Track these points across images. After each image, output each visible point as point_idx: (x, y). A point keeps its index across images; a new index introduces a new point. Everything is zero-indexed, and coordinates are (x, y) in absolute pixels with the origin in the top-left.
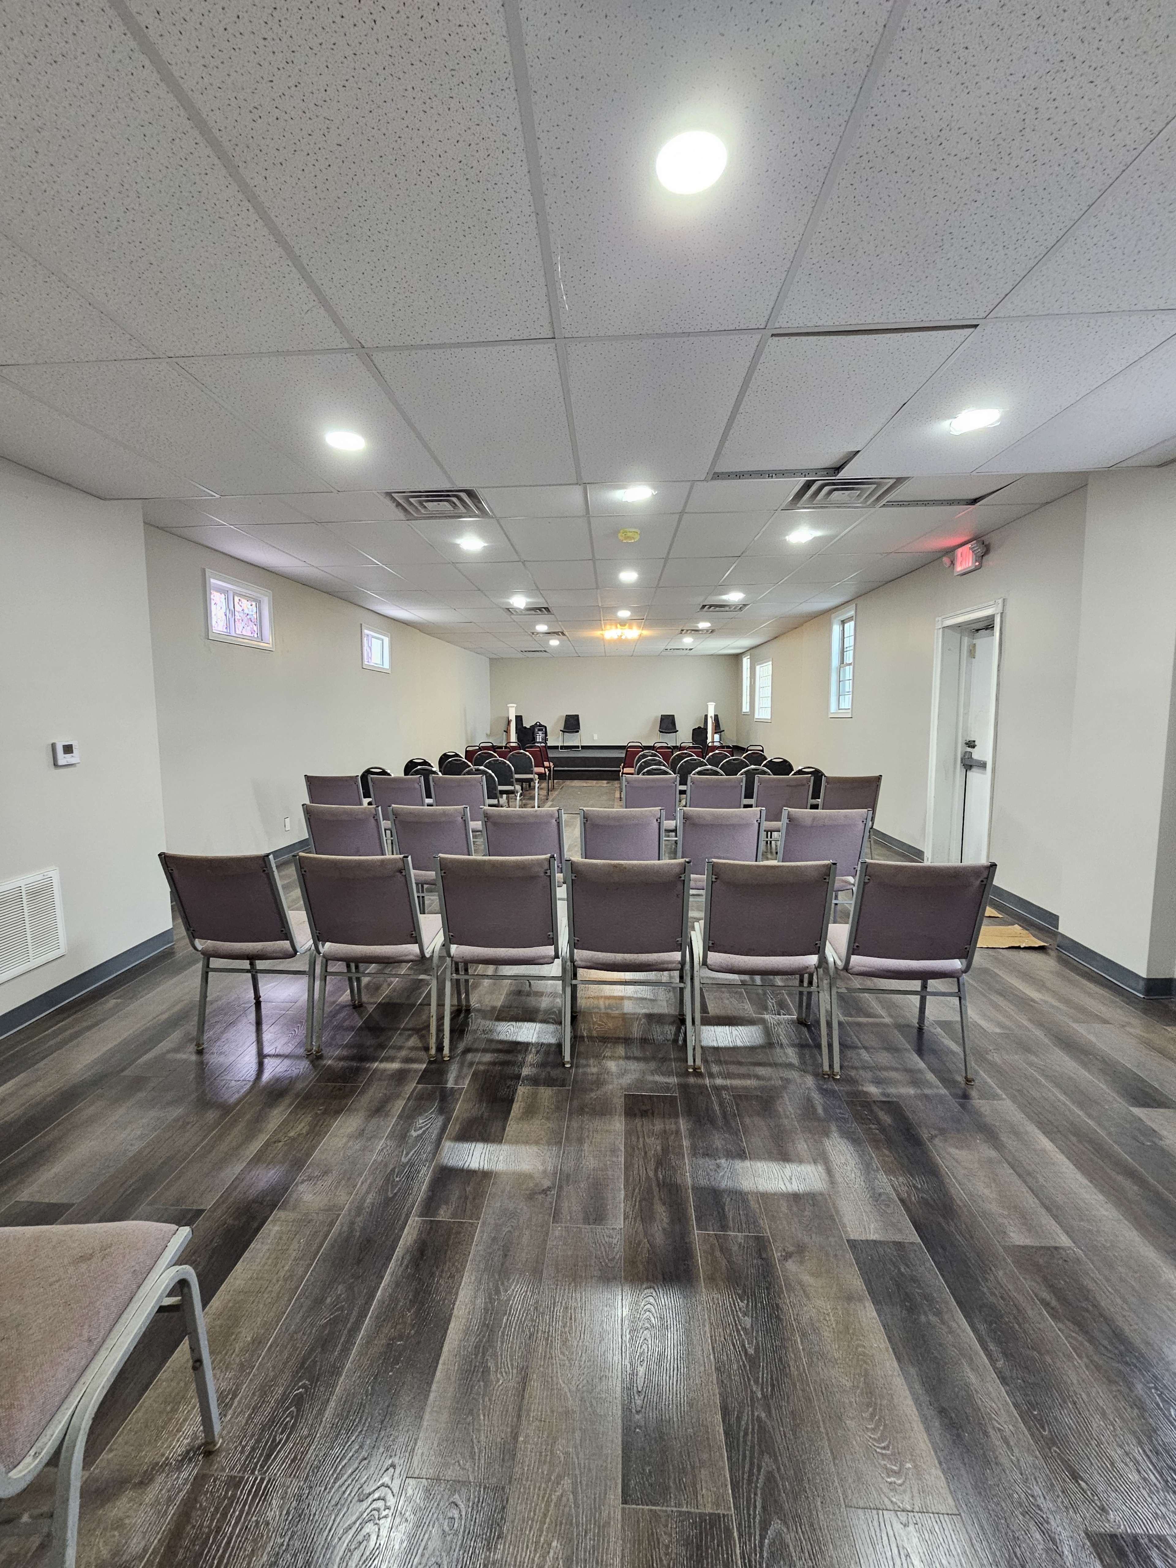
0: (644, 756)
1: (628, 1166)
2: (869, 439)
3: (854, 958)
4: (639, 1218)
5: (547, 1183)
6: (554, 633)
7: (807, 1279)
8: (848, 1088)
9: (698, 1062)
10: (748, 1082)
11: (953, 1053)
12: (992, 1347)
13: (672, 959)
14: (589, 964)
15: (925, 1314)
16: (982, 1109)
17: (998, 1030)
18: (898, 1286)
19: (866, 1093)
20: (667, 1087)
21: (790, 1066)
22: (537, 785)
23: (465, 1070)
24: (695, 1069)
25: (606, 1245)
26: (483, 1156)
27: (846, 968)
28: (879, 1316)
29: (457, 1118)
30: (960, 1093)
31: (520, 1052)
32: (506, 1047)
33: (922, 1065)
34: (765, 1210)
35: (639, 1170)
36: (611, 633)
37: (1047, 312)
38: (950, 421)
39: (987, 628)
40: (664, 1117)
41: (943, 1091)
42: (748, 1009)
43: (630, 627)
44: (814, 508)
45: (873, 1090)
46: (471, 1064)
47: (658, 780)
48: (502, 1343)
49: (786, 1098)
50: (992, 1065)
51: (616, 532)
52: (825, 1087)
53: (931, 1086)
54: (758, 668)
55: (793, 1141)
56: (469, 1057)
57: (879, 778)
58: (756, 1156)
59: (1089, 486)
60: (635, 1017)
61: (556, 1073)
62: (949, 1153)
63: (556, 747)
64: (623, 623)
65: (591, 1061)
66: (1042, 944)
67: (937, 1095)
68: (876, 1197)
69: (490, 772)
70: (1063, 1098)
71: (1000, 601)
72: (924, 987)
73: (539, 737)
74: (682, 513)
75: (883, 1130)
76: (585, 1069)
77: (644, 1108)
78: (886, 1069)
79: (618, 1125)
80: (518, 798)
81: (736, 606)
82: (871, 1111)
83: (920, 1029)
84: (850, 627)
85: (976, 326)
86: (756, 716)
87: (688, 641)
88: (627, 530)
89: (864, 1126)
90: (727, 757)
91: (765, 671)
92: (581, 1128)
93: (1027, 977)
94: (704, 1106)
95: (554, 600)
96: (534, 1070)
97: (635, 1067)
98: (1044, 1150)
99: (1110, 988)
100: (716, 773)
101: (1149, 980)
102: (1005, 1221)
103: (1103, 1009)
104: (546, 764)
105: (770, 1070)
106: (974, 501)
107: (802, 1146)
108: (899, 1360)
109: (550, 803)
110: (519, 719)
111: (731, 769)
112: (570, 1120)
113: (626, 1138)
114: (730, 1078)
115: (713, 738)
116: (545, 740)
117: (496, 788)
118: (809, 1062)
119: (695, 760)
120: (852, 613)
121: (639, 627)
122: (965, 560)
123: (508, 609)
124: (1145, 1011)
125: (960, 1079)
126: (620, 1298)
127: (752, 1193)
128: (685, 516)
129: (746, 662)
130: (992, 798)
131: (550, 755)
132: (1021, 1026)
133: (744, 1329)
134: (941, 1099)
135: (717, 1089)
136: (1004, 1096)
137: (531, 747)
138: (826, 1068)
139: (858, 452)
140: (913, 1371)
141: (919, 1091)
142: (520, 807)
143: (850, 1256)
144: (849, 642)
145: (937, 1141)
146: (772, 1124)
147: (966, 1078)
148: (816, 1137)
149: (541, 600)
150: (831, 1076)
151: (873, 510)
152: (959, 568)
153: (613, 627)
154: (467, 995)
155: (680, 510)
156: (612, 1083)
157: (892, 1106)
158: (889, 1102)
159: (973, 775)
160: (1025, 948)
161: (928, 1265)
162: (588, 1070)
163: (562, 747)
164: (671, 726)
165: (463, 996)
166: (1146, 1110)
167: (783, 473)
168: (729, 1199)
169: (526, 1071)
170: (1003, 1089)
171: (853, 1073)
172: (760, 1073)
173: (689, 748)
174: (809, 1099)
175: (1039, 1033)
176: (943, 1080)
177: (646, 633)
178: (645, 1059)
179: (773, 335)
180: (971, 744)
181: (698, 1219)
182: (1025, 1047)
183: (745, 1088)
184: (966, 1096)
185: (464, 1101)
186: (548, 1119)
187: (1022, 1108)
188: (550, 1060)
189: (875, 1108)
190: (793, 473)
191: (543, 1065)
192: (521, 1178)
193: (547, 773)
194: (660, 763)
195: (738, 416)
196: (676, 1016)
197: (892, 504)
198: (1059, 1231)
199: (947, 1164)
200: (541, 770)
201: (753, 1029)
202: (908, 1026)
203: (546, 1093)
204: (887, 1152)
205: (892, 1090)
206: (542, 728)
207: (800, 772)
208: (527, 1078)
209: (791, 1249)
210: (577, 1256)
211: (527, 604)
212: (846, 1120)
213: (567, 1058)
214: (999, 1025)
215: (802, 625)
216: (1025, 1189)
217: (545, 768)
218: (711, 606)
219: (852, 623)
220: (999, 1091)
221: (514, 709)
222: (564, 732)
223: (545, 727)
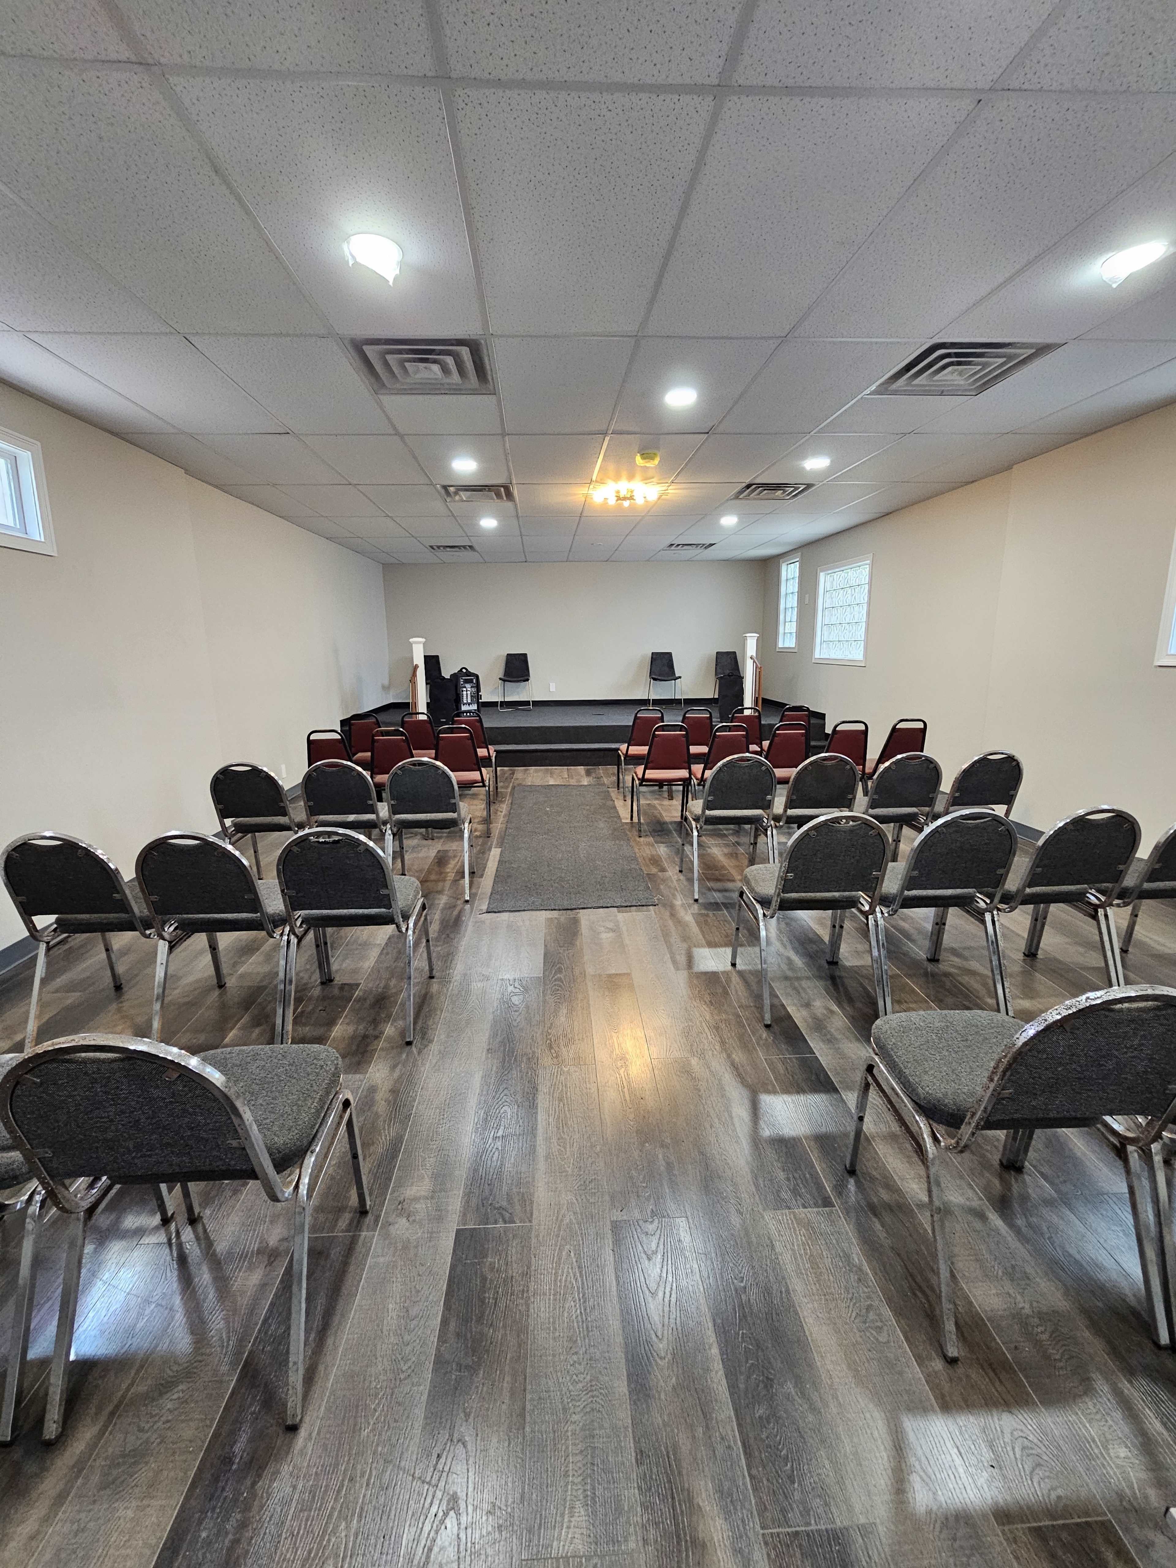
63: (495, 705)
73: (467, 692)
86: (820, 653)
110: (432, 663)
116: (477, 696)
129: (788, 568)
163: (503, 704)
164: (666, 669)
206: (473, 678)
221: (421, 646)
222: (504, 681)
223: (477, 677)
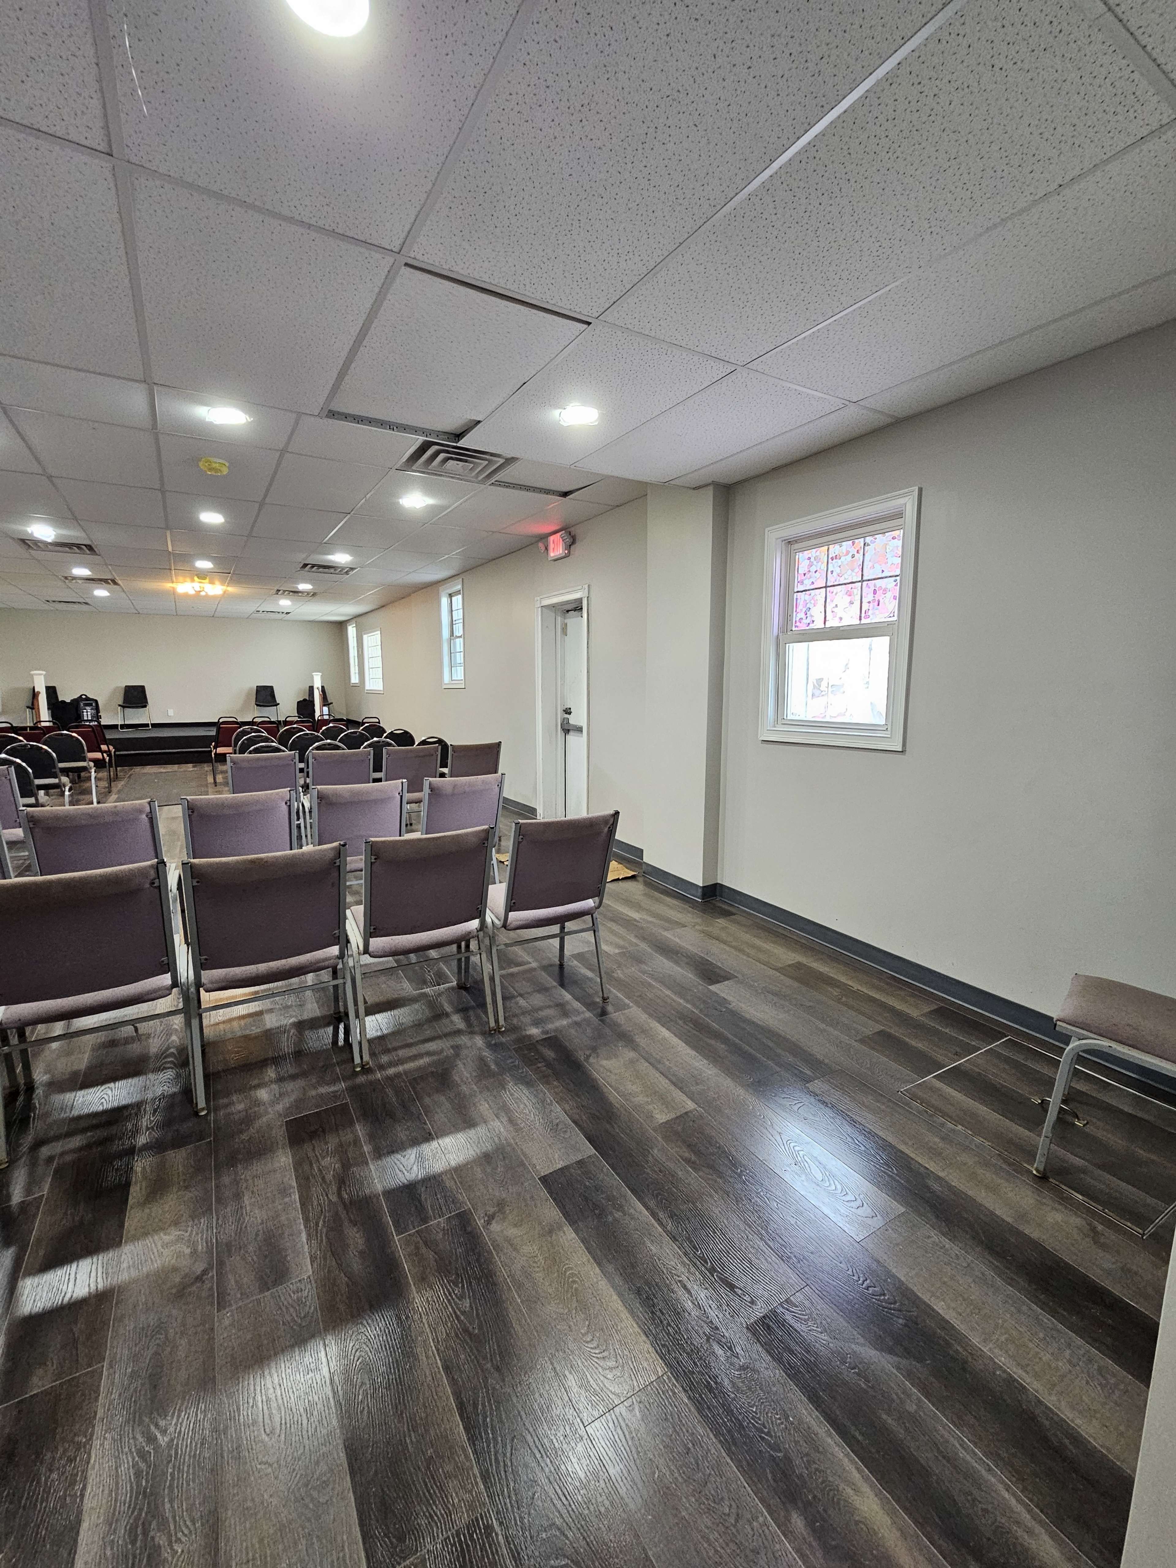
0: (245, 733)
1: (305, 1202)
2: (490, 410)
3: (512, 915)
4: (329, 1254)
5: (199, 1268)
6: (101, 580)
7: (512, 1232)
8: (514, 1036)
9: (366, 1057)
10: (421, 1062)
11: (590, 979)
12: (661, 1215)
13: (328, 955)
14: (220, 985)
15: (611, 1213)
16: (619, 1021)
17: (617, 951)
18: (586, 1199)
19: (530, 1036)
20: (335, 1096)
21: (459, 1032)
22: (93, 774)
23: (40, 1170)
24: (363, 1066)
25: (295, 1305)
26: (93, 1274)
27: (504, 926)
28: (577, 1235)
29: (38, 1241)
30: (599, 1010)
31: (128, 1118)
32: (104, 1119)
33: (568, 997)
34: (461, 1183)
35: (319, 1200)
36: (185, 587)
37: (641, 331)
38: (559, 411)
39: (575, 610)
40: (337, 1130)
41: (588, 1015)
42: (407, 988)
43: (212, 582)
44: (428, 473)
45: (534, 1031)
46: (50, 1159)
47: (272, 758)
48: (171, 1501)
49: (461, 1066)
50: (619, 981)
51: (196, 460)
52: (493, 1042)
53: (579, 1013)
54: (365, 637)
55: (474, 1104)
56: (45, 1151)
57: (499, 744)
58: (442, 1133)
59: (648, 497)
60: (281, 1030)
61: (187, 1127)
62: (601, 1066)
63: (115, 727)
64: (202, 575)
65: (235, 1098)
66: (633, 873)
67: (585, 1020)
68: (554, 1128)
69: (18, 761)
70: (668, 992)
71: (586, 586)
72: (563, 928)
73: (88, 714)
74: (283, 451)
75: (549, 1065)
76: (229, 1110)
77: (312, 1128)
78: (541, 1009)
79: (283, 1159)
80: (67, 793)
81: (343, 569)
82: (537, 1051)
83: (561, 966)
84: (458, 600)
85: (589, 324)
86: (368, 687)
87: (285, 603)
88: (212, 459)
89: (534, 1067)
90: (343, 731)
91: (373, 641)
92: (236, 1182)
93: (628, 902)
94: (379, 1102)
95: (99, 536)
96: (156, 1134)
97: (294, 1089)
98: (664, 1039)
99: (681, 899)
100: (338, 748)
101: (704, 887)
102: (650, 1107)
103: (679, 915)
104: (104, 747)
105: (439, 1042)
106: (565, 494)
107: (484, 1106)
108: (599, 1264)
109: (114, 797)
110: (51, 692)
111: (353, 742)
112: (218, 1177)
113: (296, 1170)
114: (402, 1064)
115: (321, 711)
116: (97, 717)
117: (30, 783)
118: (475, 1023)
119: (307, 734)
120: (459, 587)
121: (223, 583)
122: (557, 548)
123: (23, 541)
124: (704, 911)
125: (598, 1000)
126: (323, 1353)
127: (445, 1172)
128: (287, 455)
129: (352, 631)
130: (588, 757)
131: (108, 737)
132: (631, 943)
133: (464, 1313)
134: (587, 1021)
135: (390, 1079)
136: (631, 1004)
137: (77, 727)
138: (492, 1024)
139: (479, 422)
140: (610, 1268)
141: (570, 1020)
142: (72, 803)
143: (544, 1193)
144: (458, 615)
145: (592, 1060)
146: (452, 1095)
147: (603, 997)
148: (495, 1093)
149: (83, 535)
150: (498, 1030)
151: (483, 486)
152: (552, 554)
153: (188, 579)
154: (27, 1067)
155: (281, 446)
156: (267, 1113)
157: (553, 1041)
158: (549, 1038)
159: (571, 737)
160: (623, 879)
161: (605, 1170)
162: (233, 1109)
163: (123, 726)
164: (269, 698)
165: (19, 1069)
166: (717, 985)
167: (405, 428)
168: (423, 1189)
169: (142, 1140)
170: (629, 998)
171: (515, 1021)
172: (431, 1049)
173: (297, 722)
174: (482, 1059)
175: (643, 946)
176: (585, 1004)
177: (231, 589)
178: (303, 1074)
179: (406, 265)
180: (568, 711)
181: (397, 1224)
182: (638, 959)
183: (419, 1069)
184: (604, 1013)
185: (44, 1213)
186: (186, 1188)
187: (645, 1009)
188: (175, 1114)
189: (539, 1047)
190: (415, 430)
191: (166, 1124)
192: (159, 1278)
193: (107, 759)
194: (266, 740)
195: (362, 348)
196: (331, 1015)
197: (500, 484)
198: (685, 1098)
199: (602, 1075)
200: (98, 755)
201: (416, 1006)
202: (551, 965)
203: (178, 1158)
204: (555, 1083)
205: (550, 1026)
206: (94, 704)
207: (424, 743)
208: (146, 1147)
209: (491, 1210)
210: (260, 1335)
211: (56, 536)
212: (517, 1067)
213: (201, 1103)
214: (618, 946)
215: (409, 595)
216: (658, 1075)
217: (102, 752)
218: (313, 566)
219: (460, 597)
220: (627, 1001)
221: (42, 677)
222: (123, 707)
223: (96, 701)
